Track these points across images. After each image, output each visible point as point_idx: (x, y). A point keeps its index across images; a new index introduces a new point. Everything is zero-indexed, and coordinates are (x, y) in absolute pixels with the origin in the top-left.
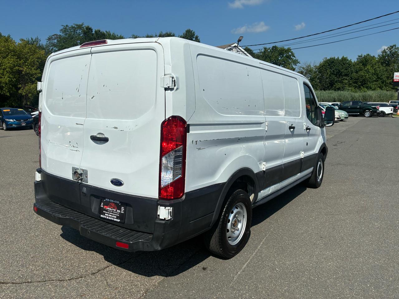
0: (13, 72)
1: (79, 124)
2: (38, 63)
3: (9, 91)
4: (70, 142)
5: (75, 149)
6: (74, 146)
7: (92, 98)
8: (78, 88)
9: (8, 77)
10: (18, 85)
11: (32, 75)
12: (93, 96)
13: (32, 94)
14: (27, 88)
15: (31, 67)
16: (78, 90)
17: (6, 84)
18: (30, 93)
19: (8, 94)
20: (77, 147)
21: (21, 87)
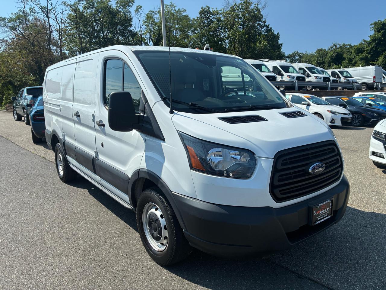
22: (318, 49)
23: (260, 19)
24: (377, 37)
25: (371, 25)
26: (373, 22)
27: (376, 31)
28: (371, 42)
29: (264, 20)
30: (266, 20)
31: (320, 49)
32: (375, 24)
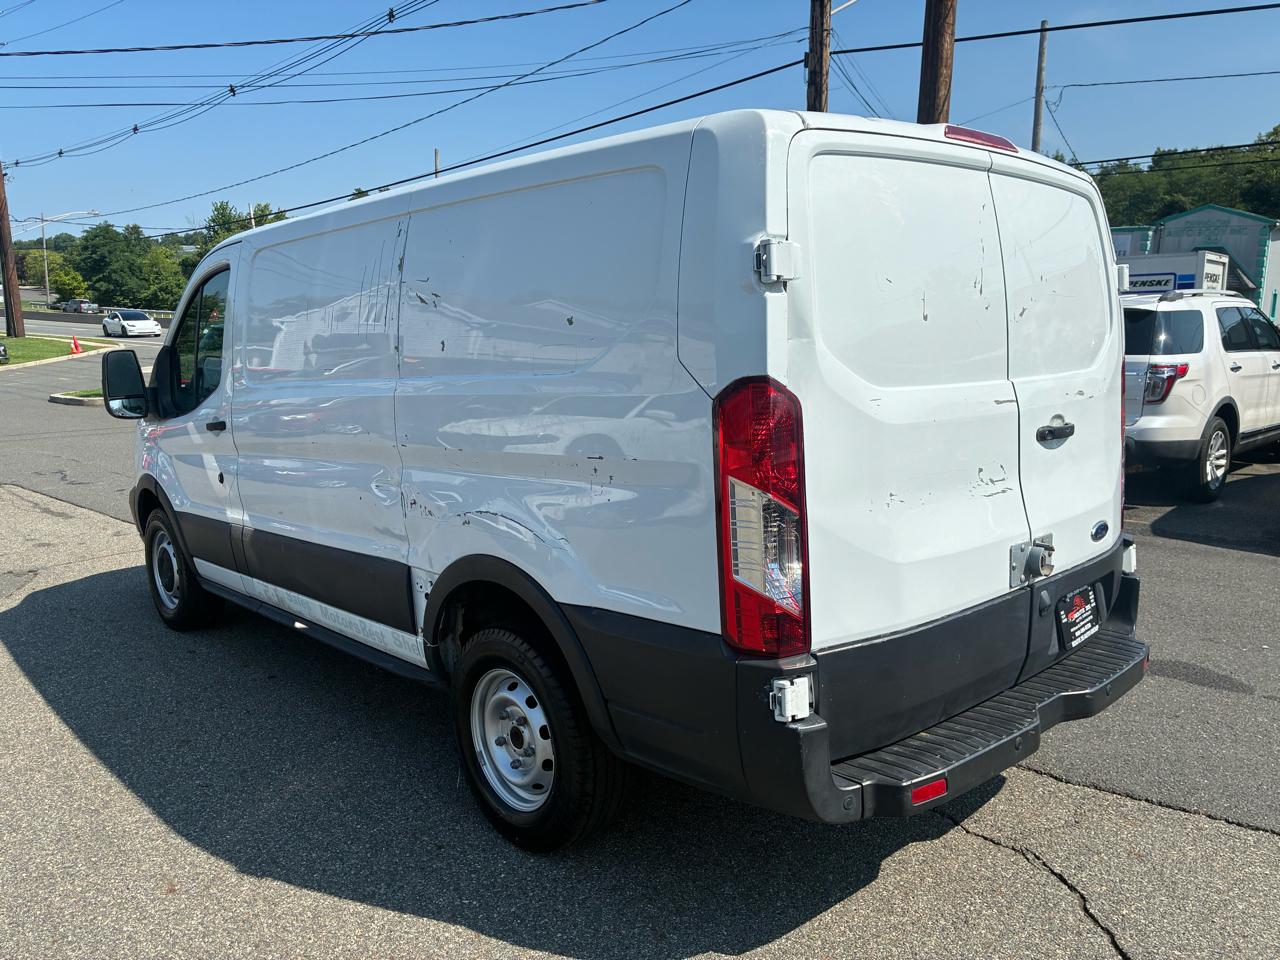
1: (1004, 402)
4: (981, 470)
5: (999, 486)
6: (992, 481)
7: (1021, 315)
8: (979, 279)
12: (1024, 310)
16: (978, 286)
20: (1004, 479)
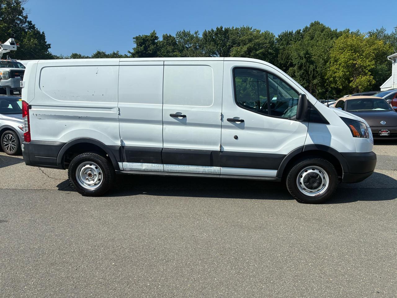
0: (348, 66)
2: (373, 55)
3: (342, 85)
9: (342, 71)
10: (351, 78)
11: (365, 67)
13: (363, 86)
14: (358, 80)
15: (366, 59)
17: (340, 78)
18: (360, 85)
19: (341, 87)
21: (352, 80)
22: (73, 54)
23: (20, 13)
24: (140, 50)
25: (134, 38)
26: (135, 37)
27: (139, 44)
28: (135, 54)
29: (24, 15)
30: (27, 16)
31: (75, 54)
32: (137, 38)
